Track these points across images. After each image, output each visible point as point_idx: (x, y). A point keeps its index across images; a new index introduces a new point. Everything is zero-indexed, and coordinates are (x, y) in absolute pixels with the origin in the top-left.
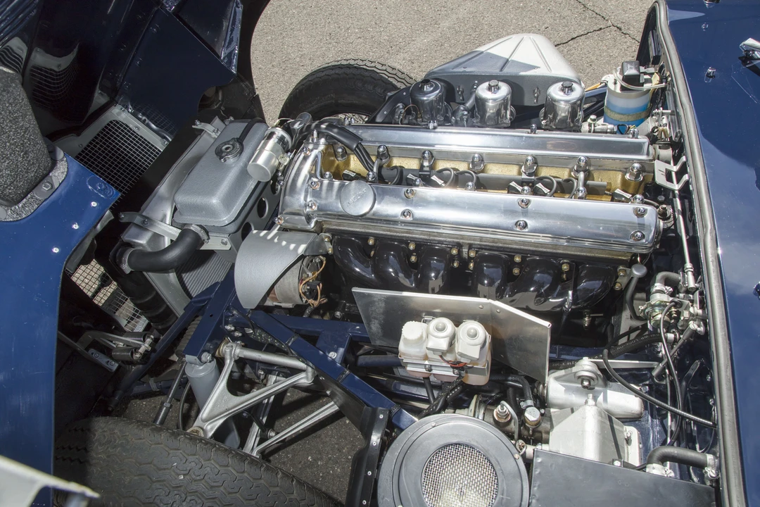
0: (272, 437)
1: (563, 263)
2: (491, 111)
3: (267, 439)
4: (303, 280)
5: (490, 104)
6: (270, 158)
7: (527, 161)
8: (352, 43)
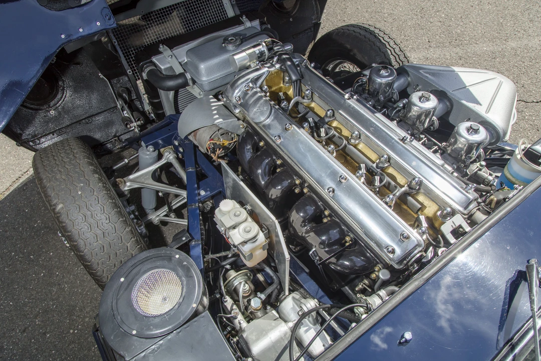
0: (171, 217)
1: (349, 236)
2: (414, 113)
3: (168, 217)
4: (213, 140)
5: (415, 108)
6: (244, 59)
7: (382, 157)
8: (431, 23)
